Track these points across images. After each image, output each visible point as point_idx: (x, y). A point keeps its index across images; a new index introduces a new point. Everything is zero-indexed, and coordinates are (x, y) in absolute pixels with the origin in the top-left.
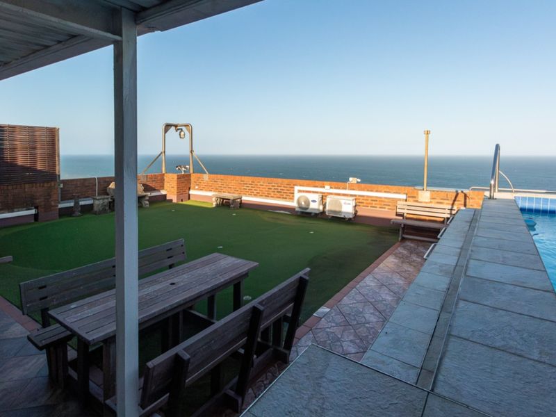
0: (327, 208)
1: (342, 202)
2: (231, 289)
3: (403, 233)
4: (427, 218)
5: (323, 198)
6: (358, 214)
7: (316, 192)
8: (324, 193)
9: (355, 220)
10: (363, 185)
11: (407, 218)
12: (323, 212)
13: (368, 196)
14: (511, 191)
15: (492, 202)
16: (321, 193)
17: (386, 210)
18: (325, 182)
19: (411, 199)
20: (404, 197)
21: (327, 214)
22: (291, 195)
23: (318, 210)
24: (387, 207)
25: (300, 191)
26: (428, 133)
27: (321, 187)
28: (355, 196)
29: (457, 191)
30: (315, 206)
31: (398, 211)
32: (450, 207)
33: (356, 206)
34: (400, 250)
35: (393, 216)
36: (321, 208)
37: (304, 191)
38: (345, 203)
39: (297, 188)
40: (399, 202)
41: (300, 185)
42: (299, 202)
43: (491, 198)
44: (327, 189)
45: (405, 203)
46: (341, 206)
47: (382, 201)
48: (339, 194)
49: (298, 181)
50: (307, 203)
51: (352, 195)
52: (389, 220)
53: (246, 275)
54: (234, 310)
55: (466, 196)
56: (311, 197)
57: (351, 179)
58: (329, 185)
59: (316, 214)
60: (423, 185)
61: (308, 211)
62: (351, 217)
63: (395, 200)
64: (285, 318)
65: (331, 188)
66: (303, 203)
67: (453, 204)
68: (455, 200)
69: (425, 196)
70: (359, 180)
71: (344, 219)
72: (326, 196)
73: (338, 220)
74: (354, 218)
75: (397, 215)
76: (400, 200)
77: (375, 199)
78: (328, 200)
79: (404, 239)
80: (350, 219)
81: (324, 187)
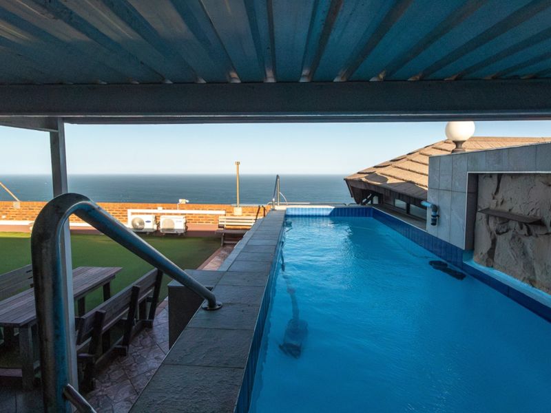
0: (162, 227)
1: (174, 220)
2: (101, 289)
3: (224, 240)
4: (241, 227)
5: (157, 218)
6: (189, 229)
7: (150, 214)
8: (157, 214)
9: (186, 235)
10: (191, 205)
11: (226, 229)
12: (157, 231)
13: (196, 214)
14: (285, 204)
15: (274, 212)
16: (154, 214)
17: (211, 224)
18: (158, 204)
19: (229, 214)
20: (223, 212)
21: (161, 231)
22: (124, 218)
23: (153, 229)
24: (211, 222)
25: (133, 214)
26: (238, 163)
27: (154, 209)
28: (185, 214)
29: (259, 207)
30: (150, 226)
31: (220, 223)
32: (255, 218)
33: (186, 223)
34: (223, 252)
35: (216, 229)
36: (155, 227)
37: (137, 214)
38: (177, 221)
39: (130, 211)
40: (220, 217)
41: (133, 208)
42: (133, 224)
43: (273, 210)
44: (160, 210)
45: (224, 217)
46: (174, 224)
47: (206, 217)
48: (171, 214)
49: (131, 204)
50: (142, 223)
51: (182, 214)
52: (213, 232)
53: (113, 277)
54: (105, 301)
55: (264, 209)
56: (145, 218)
57: (180, 200)
58: (161, 206)
59: (151, 233)
60: (236, 203)
61: (143, 231)
62: (183, 232)
63: (217, 216)
64: (148, 299)
65: (163, 209)
66: (138, 224)
67: (257, 216)
68: (258, 213)
69: (238, 211)
70: (187, 201)
71: (177, 234)
72: (159, 216)
73: (171, 235)
74: (185, 233)
75: (219, 227)
76: (221, 215)
77: (201, 216)
78: (162, 219)
79: (224, 244)
80: (182, 234)
81: (157, 209)
